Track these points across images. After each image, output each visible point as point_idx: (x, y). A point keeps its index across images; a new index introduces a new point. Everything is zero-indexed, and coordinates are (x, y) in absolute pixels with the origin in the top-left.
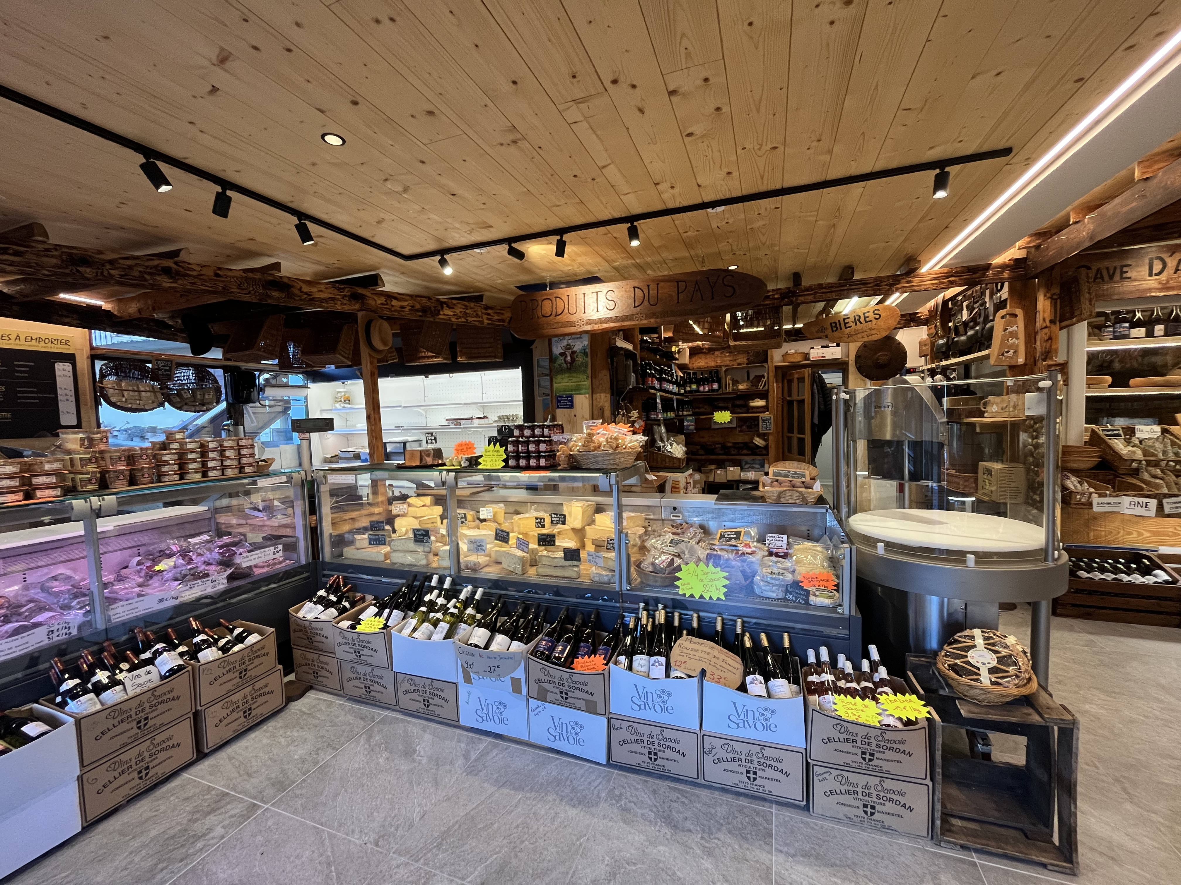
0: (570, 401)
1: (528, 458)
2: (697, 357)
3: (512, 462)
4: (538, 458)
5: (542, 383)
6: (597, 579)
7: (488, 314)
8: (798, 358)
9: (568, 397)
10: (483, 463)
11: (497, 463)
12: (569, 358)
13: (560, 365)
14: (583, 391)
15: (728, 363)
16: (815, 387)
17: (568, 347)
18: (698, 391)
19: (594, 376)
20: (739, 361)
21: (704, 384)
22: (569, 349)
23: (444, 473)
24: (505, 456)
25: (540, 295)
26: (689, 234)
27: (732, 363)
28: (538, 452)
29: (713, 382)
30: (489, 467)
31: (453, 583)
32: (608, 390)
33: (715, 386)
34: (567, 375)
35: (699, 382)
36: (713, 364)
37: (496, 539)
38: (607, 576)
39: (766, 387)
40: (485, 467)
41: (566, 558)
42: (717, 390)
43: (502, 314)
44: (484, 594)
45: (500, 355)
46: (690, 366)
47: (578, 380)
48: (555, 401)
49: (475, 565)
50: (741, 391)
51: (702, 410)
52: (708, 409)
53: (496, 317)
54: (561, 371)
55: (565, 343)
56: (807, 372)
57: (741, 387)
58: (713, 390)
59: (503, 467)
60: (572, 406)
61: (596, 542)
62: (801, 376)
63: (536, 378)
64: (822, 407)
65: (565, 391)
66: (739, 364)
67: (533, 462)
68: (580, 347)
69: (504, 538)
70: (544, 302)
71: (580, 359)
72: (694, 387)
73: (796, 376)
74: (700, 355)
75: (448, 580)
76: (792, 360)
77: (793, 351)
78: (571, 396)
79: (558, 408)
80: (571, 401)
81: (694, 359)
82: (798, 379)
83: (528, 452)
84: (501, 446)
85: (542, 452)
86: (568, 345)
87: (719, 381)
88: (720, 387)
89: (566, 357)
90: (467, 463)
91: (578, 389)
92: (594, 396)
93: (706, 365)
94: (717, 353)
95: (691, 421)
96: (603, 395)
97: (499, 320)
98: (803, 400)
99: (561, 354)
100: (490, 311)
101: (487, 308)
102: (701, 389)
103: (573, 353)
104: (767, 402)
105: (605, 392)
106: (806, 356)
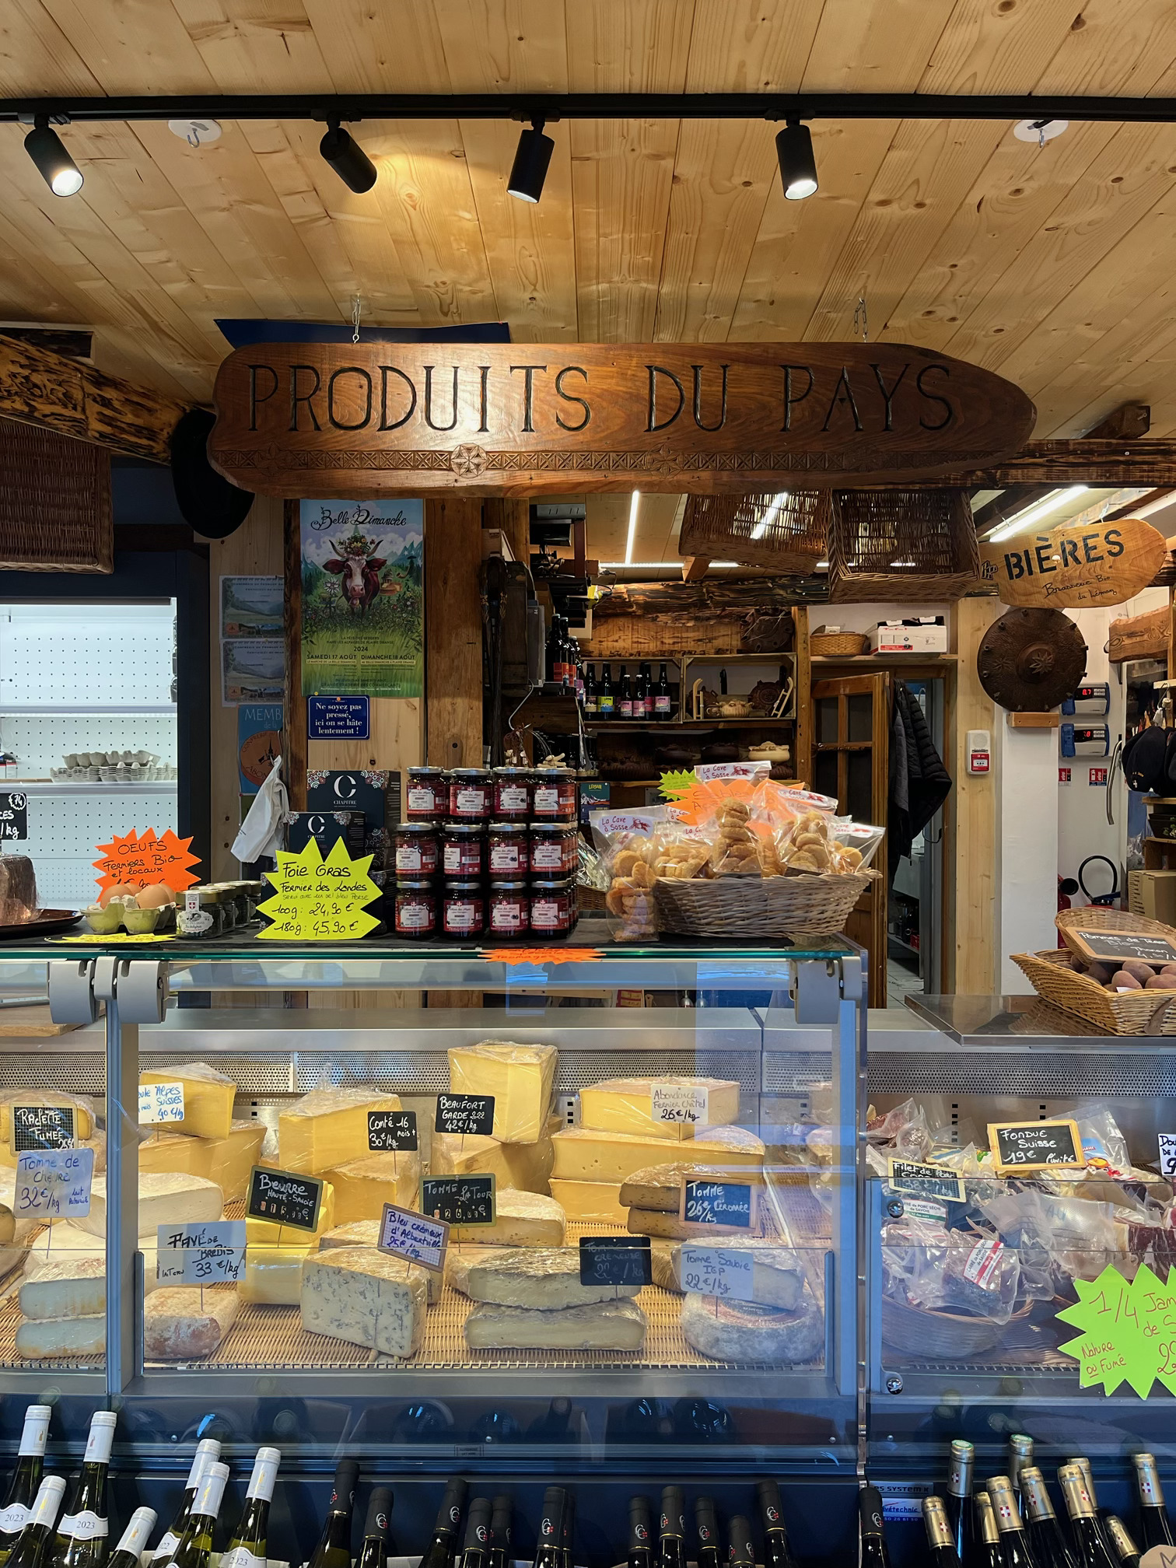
0: (355, 715)
1: (484, 896)
2: (612, 624)
3: (412, 916)
4: (527, 897)
5: (240, 656)
6: (731, 1350)
7: (106, 403)
8: (848, 648)
9: (349, 701)
10: (280, 919)
11: (345, 919)
12: (358, 582)
13: (328, 601)
14: (405, 686)
15: (690, 645)
16: (899, 718)
17: (357, 547)
18: (616, 714)
19: (430, 645)
20: (719, 643)
21: (634, 698)
22: (359, 552)
23: (106, 962)
24: (374, 893)
25: (328, 356)
26: (893, 210)
27: (701, 647)
28: (528, 874)
29: (656, 692)
30: (308, 935)
31: (122, 1434)
32: (477, 690)
33: (663, 704)
34: (350, 633)
35: (619, 691)
36: (652, 646)
37: (255, 1211)
38: (773, 1335)
39: (793, 714)
40: (290, 936)
41: (589, 1272)
42: (668, 716)
43: (150, 410)
44: (286, 1468)
45: (105, 552)
46: (593, 647)
47: (383, 650)
48: (302, 713)
49: (196, 1335)
50: (729, 720)
51: (629, 766)
52: (645, 767)
53: (130, 418)
54: (333, 619)
55: (347, 532)
56: (879, 683)
57: (728, 710)
58: (653, 715)
59: (370, 935)
60: (362, 732)
61: (636, 1198)
62: (862, 690)
63: (219, 640)
64: (917, 768)
65: (341, 682)
66: (719, 651)
67: (504, 916)
68: (398, 549)
69: (292, 1205)
70: (342, 381)
71: (397, 587)
72: (607, 702)
73: (844, 691)
74: (621, 621)
75: (102, 1424)
76: (835, 650)
77: (837, 629)
78: (363, 702)
79: (315, 734)
80: (362, 716)
81: (603, 630)
82: (850, 697)
83: (485, 874)
84: (355, 854)
85: (544, 876)
86: (355, 539)
87: (673, 691)
88: (674, 709)
89: (349, 575)
90: (205, 922)
91: (385, 681)
92: (434, 704)
93: (636, 648)
94: (663, 618)
95: (597, 793)
96: (461, 703)
97: (139, 431)
98: (868, 752)
99: (334, 567)
100: (110, 393)
101: (100, 380)
102: (627, 709)
103: (374, 565)
104: (792, 751)
105: (468, 694)
106: (866, 644)
